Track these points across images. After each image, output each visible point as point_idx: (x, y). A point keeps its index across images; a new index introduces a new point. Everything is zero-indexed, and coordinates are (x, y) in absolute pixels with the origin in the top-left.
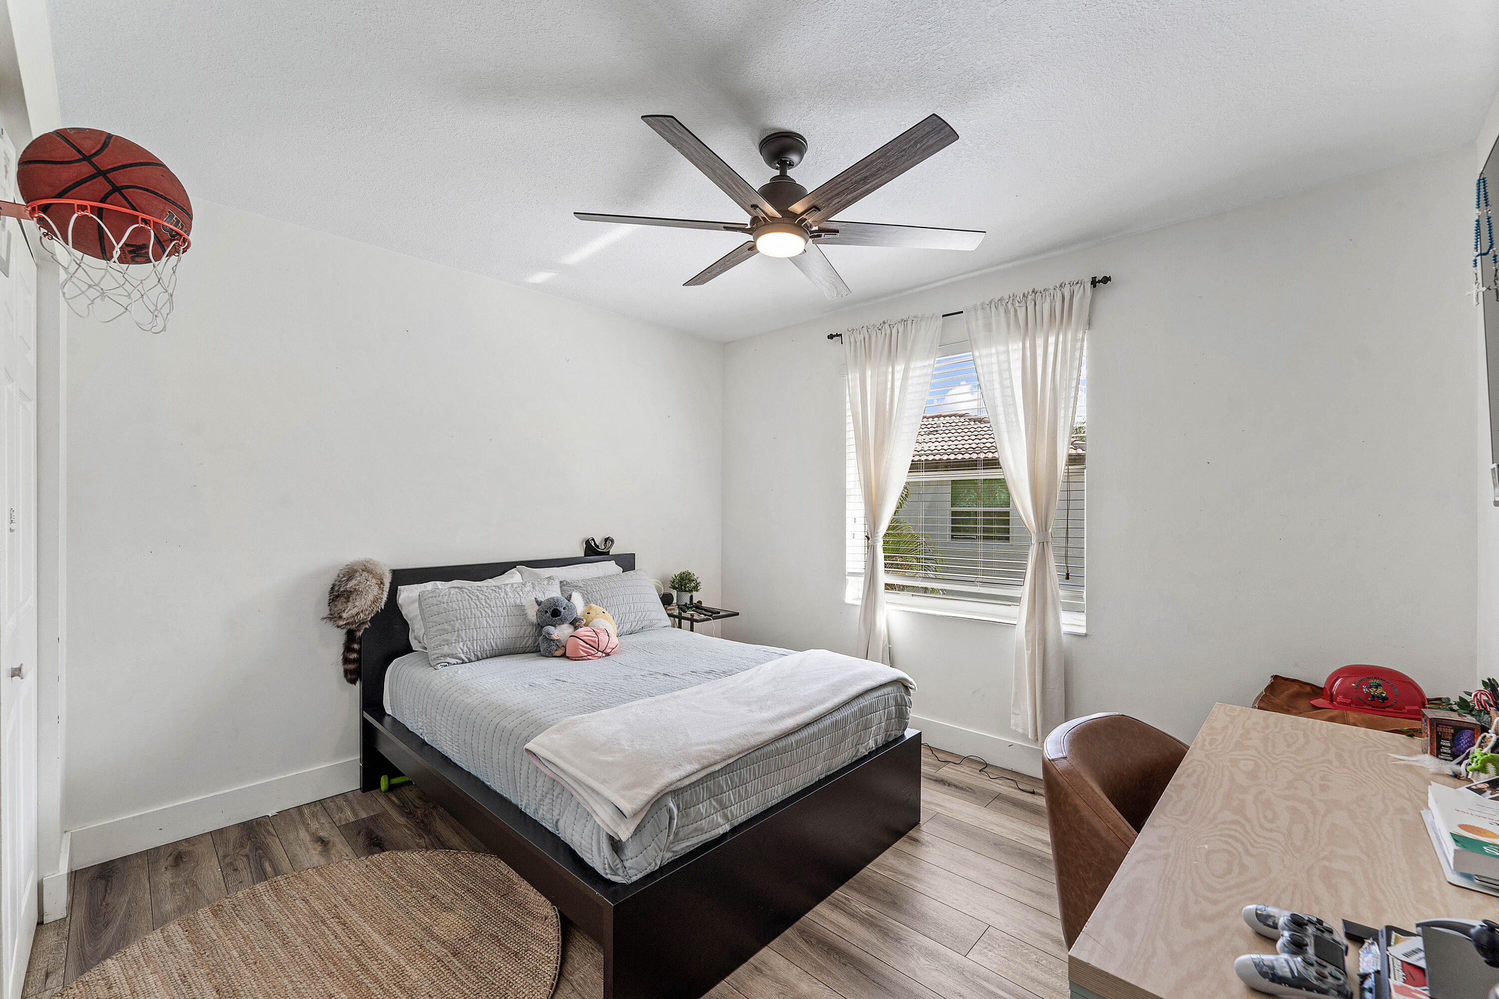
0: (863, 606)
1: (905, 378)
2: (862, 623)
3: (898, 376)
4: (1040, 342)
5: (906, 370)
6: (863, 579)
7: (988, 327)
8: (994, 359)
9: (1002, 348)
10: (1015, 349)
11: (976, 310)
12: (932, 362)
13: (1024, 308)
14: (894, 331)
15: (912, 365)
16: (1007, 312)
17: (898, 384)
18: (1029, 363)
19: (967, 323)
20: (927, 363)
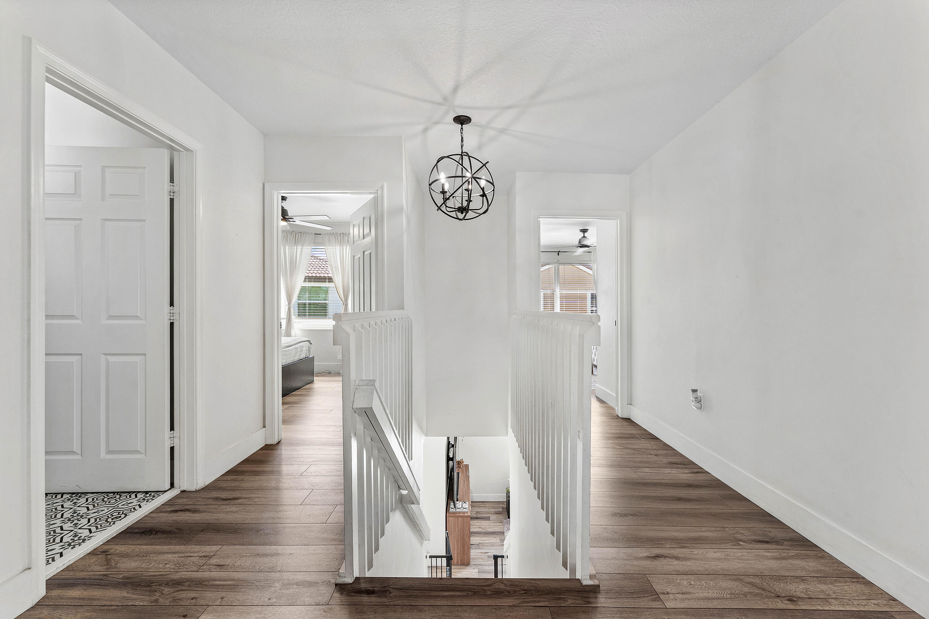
0: (286, 330)
1: (301, 252)
2: (286, 334)
3: (299, 251)
4: (345, 248)
5: (302, 249)
6: (286, 320)
7: (329, 241)
8: (331, 250)
9: (334, 248)
10: (338, 248)
11: (326, 235)
12: (311, 248)
13: (340, 237)
14: (297, 235)
15: (304, 247)
16: (335, 237)
17: (298, 256)
18: (342, 255)
19: (323, 238)
20: (309, 248)
